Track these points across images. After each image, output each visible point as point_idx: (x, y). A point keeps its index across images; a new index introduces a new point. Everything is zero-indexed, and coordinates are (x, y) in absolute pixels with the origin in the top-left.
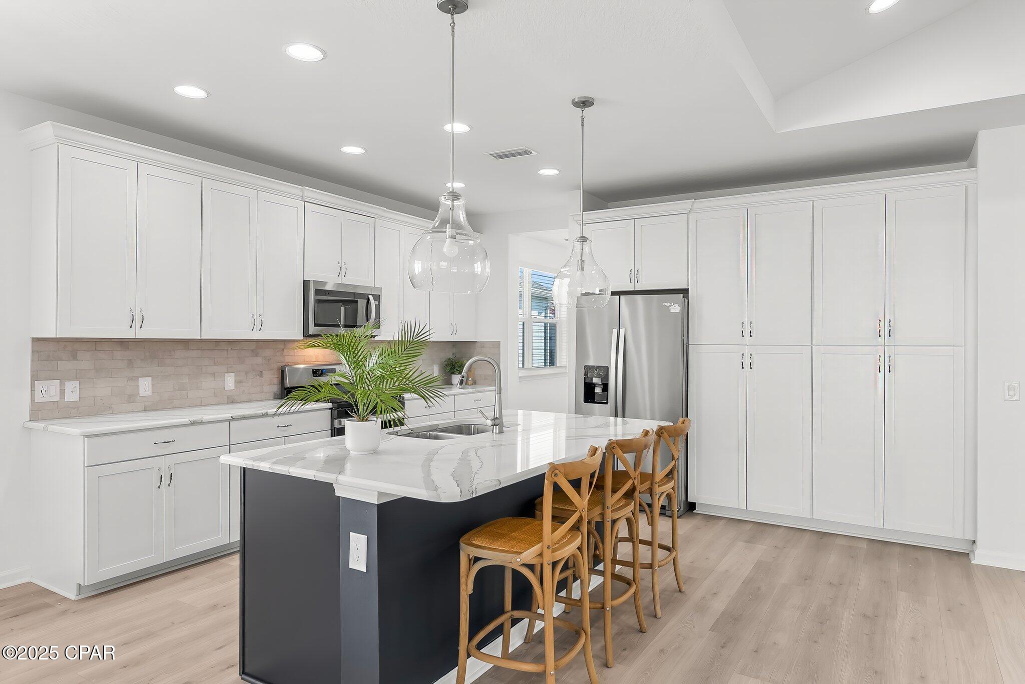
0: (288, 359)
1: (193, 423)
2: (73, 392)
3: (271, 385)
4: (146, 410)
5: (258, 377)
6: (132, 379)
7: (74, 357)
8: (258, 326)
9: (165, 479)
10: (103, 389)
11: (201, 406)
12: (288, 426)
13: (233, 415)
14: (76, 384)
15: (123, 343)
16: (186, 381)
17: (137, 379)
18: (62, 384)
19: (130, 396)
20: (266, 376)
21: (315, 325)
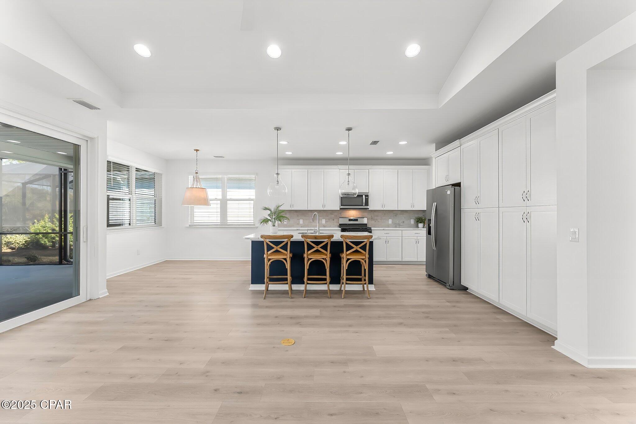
3: (337, 223)
4: (302, 227)
5: (333, 220)
8: (324, 207)
10: (292, 221)
16: (311, 220)
17: (299, 219)
19: (298, 223)
20: (336, 220)
21: (341, 205)
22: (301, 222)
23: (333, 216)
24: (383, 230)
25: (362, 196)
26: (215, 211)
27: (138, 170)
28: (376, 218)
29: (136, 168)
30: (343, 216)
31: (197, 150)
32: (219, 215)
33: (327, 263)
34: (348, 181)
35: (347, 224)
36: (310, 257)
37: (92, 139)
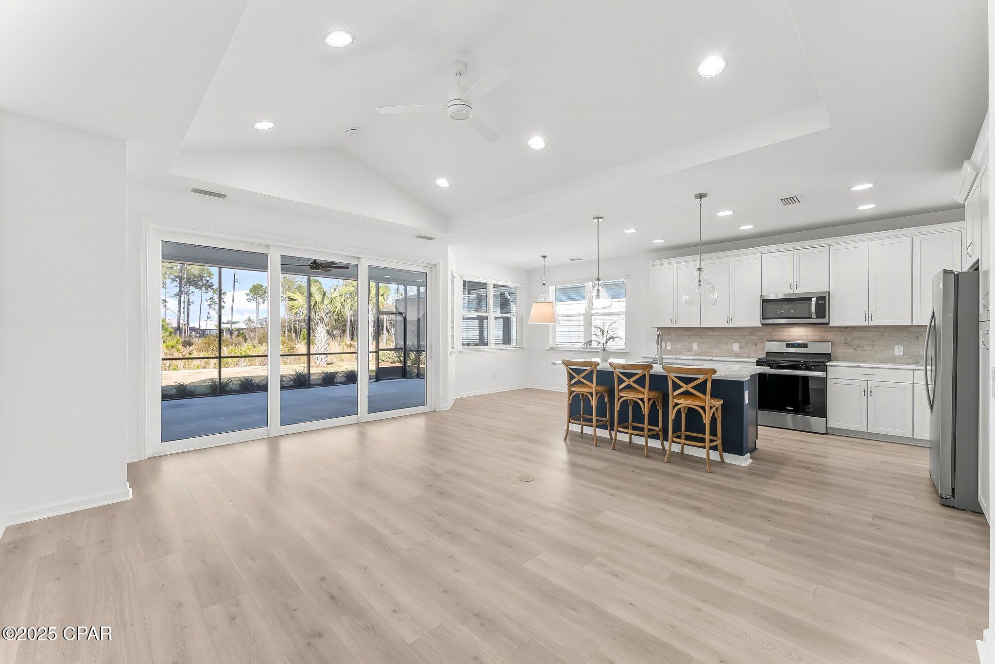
3: (763, 350)
5: (754, 346)
7: (670, 335)
8: (730, 321)
10: (680, 346)
16: (713, 345)
17: (692, 343)
18: (666, 343)
19: (689, 349)
20: (760, 345)
21: (763, 319)
22: (695, 346)
23: (755, 337)
24: (858, 367)
25: (810, 299)
26: (577, 329)
27: (495, 286)
28: (856, 342)
29: (494, 285)
30: (775, 338)
31: (544, 257)
32: (583, 335)
33: (644, 405)
34: (700, 281)
35: (783, 353)
36: (621, 394)
37: (435, 265)
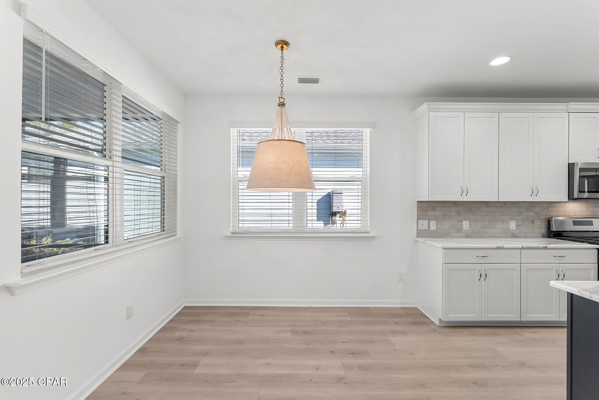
0: (552, 214)
1: (498, 248)
2: (433, 225)
3: (540, 228)
4: (467, 237)
5: (531, 223)
6: (459, 221)
7: (434, 210)
8: (535, 193)
9: (483, 276)
10: (446, 225)
11: (496, 237)
12: (562, 257)
13: (523, 246)
14: (435, 222)
15: (455, 204)
16: (487, 223)
17: (462, 221)
18: (429, 222)
19: (459, 230)
22: (466, 225)
23: (532, 214)
